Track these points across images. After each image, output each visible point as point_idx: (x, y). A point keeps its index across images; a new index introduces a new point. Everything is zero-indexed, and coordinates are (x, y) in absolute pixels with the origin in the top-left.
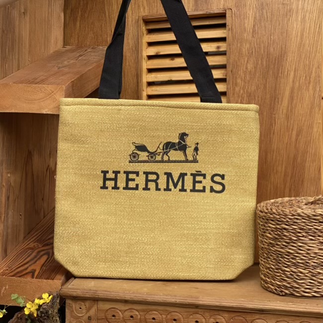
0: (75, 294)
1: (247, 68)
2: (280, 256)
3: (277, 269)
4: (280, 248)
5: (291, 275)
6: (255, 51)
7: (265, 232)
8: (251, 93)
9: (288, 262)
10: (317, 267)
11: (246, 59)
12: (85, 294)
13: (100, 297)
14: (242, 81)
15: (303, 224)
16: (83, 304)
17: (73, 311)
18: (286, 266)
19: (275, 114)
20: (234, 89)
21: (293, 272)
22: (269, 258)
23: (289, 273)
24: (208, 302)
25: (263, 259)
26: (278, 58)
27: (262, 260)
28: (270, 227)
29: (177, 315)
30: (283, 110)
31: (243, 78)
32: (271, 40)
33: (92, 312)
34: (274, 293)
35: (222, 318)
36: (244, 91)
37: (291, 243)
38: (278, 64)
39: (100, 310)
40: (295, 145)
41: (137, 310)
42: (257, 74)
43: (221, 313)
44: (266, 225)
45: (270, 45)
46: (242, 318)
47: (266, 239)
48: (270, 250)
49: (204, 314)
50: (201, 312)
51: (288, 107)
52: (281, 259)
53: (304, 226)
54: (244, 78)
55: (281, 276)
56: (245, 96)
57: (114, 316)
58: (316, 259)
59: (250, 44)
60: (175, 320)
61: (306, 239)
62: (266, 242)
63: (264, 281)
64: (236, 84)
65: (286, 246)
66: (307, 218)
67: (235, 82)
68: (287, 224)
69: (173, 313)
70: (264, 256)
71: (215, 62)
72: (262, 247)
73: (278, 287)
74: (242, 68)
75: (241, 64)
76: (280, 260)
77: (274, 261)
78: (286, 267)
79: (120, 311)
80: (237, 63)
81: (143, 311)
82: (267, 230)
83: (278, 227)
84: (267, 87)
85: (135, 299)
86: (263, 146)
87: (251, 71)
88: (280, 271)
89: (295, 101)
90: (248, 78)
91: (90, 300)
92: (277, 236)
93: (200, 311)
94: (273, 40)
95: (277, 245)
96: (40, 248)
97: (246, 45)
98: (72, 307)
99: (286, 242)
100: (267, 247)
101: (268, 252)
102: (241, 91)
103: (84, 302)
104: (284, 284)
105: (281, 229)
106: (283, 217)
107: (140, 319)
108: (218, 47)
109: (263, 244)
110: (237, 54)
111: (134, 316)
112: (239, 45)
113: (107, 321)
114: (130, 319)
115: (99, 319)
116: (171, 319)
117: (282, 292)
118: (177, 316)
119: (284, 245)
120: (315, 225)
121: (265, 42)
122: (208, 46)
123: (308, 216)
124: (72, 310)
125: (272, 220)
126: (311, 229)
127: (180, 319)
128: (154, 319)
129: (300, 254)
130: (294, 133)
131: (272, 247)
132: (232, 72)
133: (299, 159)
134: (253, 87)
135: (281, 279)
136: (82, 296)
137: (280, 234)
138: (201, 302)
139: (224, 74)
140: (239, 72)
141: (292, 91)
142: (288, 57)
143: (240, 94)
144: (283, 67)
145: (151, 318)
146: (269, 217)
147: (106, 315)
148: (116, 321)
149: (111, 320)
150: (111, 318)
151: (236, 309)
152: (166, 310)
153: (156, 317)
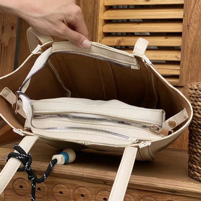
29: (85, 191)
35: (132, 197)
41: (45, 183)
46: (153, 199)
57: (21, 187)
60: (82, 195)
69: (81, 188)
79: (28, 182)
81: (51, 183)
93: (109, 187)
107: (48, 191)
111: (41, 188)
113: (15, 191)
115: (7, 189)
116: (79, 195)
127: (88, 195)
128: (61, 192)
138: (109, 178)
145: (59, 192)
147: (14, 185)
148: (23, 192)
149: (18, 191)
150: (18, 188)
151: (146, 188)
152: (74, 185)
153: (64, 190)
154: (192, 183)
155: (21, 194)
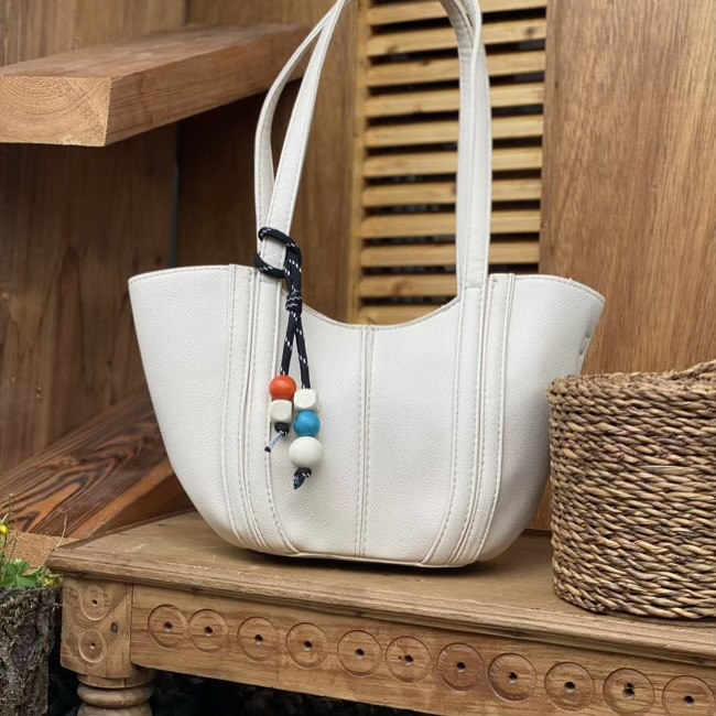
0: (80, 566)
1: (593, 77)
2: (594, 507)
3: (586, 542)
4: (597, 486)
5: (621, 557)
6: (615, 34)
7: (561, 447)
8: (600, 136)
9: (614, 522)
10: (692, 538)
11: (593, 55)
12: (103, 567)
13: (134, 575)
14: (580, 107)
15: (654, 421)
16: (100, 591)
17: (78, 607)
18: (609, 532)
19: (656, 187)
20: (561, 129)
21: (626, 549)
22: (570, 514)
23: (615, 553)
24: (385, 604)
25: (557, 520)
26: (669, 51)
27: (555, 522)
28: (572, 431)
29: (313, 632)
30: (675, 174)
31: (584, 100)
32: (652, 9)
33: (120, 613)
34: (578, 606)
35: (420, 645)
36: (585, 133)
37: (622, 471)
38: (668, 64)
39: (139, 609)
40: (703, 261)
41: (221, 614)
42: (617, 91)
43: (417, 632)
44: (564, 427)
45: (651, 19)
46: (469, 650)
47: (565, 465)
48: (572, 492)
49: (377, 634)
50: (370, 627)
51: (689, 168)
52: (595, 514)
53: (657, 427)
54: (587, 100)
55: (595, 560)
56: (587, 141)
57: (168, 625)
58: (688, 516)
59: (604, 18)
60: (308, 644)
61: (661, 461)
62: (563, 473)
63: (559, 575)
64: (566, 115)
65: (610, 480)
66: (664, 405)
67: (563, 113)
68: (613, 419)
69: (305, 628)
70: (559, 510)
71: (522, 65)
72: (557, 488)
73: (588, 592)
74: (581, 78)
75: (581, 67)
76: (595, 518)
77: (580, 521)
78: (608, 537)
79: (184, 613)
80: (570, 65)
81: (235, 616)
82: (566, 439)
83: (591, 428)
84: (640, 120)
85: (214, 586)
86: (624, 262)
87: (602, 85)
88: (594, 547)
89: (705, 153)
90: (595, 100)
91: (114, 582)
92: (587, 455)
93: (369, 624)
94: (658, 7)
95: (588, 477)
96: (70, 467)
97: (593, 23)
98: (76, 597)
99: (610, 470)
100: (566, 485)
101: (568, 498)
102: (579, 133)
103: (102, 587)
104: (603, 581)
105: (598, 436)
106: (603, 401)
107: (228, 635)
108: (530, 31)
109: (558, 480)
110: (572, 44)
111: (213, 629)
112: (576, 22)
113: (154, 636)
114: (205, 636)
115: (136, 631)
116: (300, 642)
117: (596, 602)
118: (314, 634)
119: (604, 478)
120: (687, 425)
121: (639, 12)
122: (506, 30)
123: (669, 400)
124: (75, 604)
125: (578, 413)
126: (676, 434)
127: (320, 642)
128: (259, 638)
129: (644, 500)
130: (702, 229)
131: (576, 484)
132: (557, 85)
133: (711, 294)
134: (607, 121)
135: (597, 568)
136: (96, 570)
137: (596, 446)
138: (367, 602)
139: (542, 95)
140: (575, 88)
141: (699, 131)
142: (693, 48)
143: (576, 140)
144: (680, 73)
145: (254, 636)
146: (570, 406)
147: (152, 622)
148: (173, 638)
149: (162, 634)
150: (160, 629)
151: (452, 624)
152: (288, 619)
153: (265, 633)
154: (560, 612)
155: (169, 643)
